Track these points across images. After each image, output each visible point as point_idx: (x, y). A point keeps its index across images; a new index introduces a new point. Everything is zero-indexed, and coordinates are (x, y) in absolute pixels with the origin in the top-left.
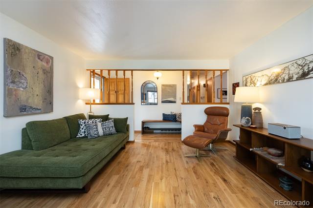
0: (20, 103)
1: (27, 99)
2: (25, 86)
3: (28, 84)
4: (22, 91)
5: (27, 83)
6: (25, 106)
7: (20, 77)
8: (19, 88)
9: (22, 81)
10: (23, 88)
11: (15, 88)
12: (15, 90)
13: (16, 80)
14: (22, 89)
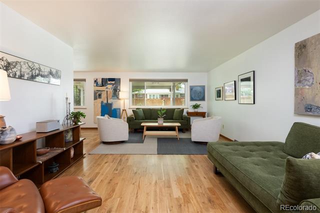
0: (306, 102)
1: (314, 98)
2: (311, 83)
3: (315, 80)
4: (308, 89)
5: (313, 79)
6: (311, 105)
7: (307, 74)
8: (305, 86)
9: (308, 78)
10: (308, 85)
11: (301, 87)
12: (301, 89)
13: (301, 79)
14: (307, 87)
